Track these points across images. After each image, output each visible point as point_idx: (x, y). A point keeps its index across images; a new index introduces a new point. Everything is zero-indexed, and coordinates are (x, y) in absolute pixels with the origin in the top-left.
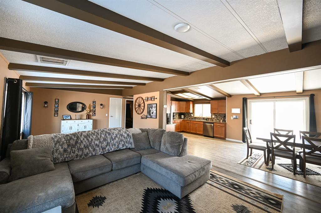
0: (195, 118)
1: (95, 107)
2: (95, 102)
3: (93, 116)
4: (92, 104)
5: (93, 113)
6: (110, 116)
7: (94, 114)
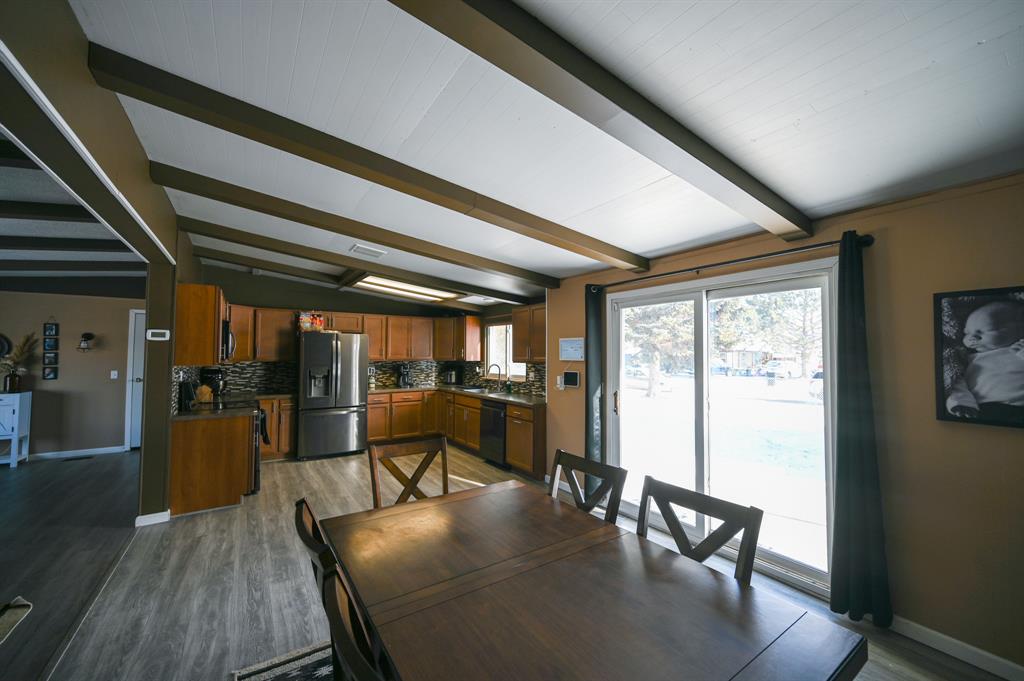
0: (488, 381)
1: (56, 346)
2: (57, 325)
3: (44, 378)
4: (39, 336)
5: (44, 369)
6: (129, 377)
7: (47, 371)
